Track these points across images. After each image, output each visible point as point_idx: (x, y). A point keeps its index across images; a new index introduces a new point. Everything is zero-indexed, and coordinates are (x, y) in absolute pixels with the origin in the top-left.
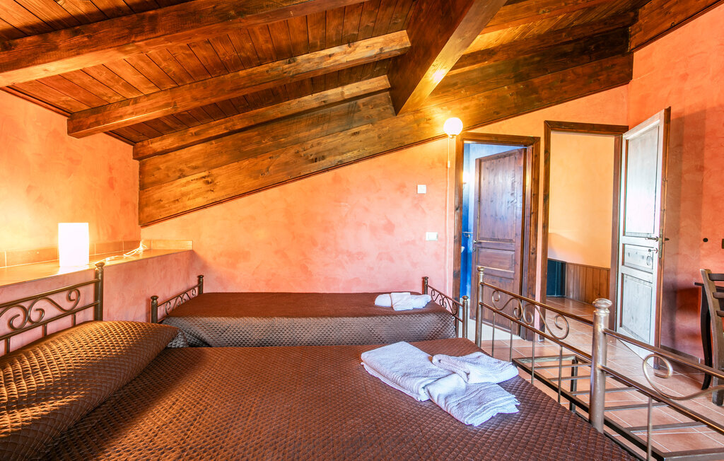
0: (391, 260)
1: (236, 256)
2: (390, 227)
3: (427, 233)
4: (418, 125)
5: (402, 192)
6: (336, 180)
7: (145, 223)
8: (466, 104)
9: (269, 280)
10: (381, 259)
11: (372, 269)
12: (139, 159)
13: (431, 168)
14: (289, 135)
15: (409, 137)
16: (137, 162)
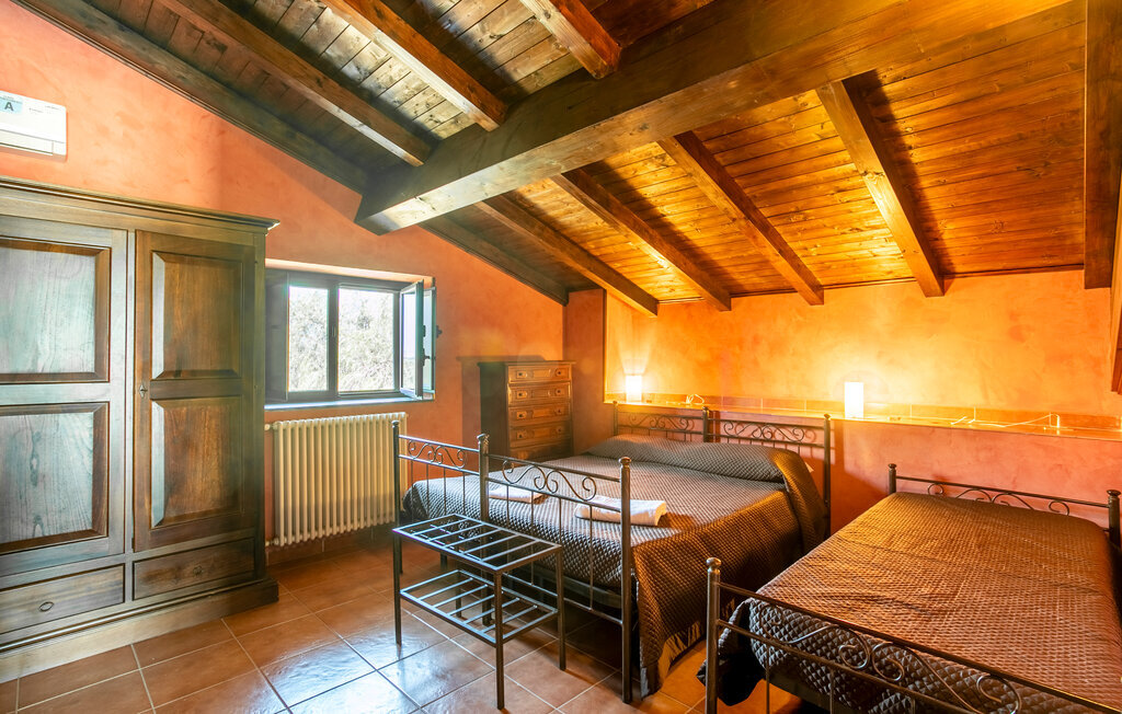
16: (1104, 290)
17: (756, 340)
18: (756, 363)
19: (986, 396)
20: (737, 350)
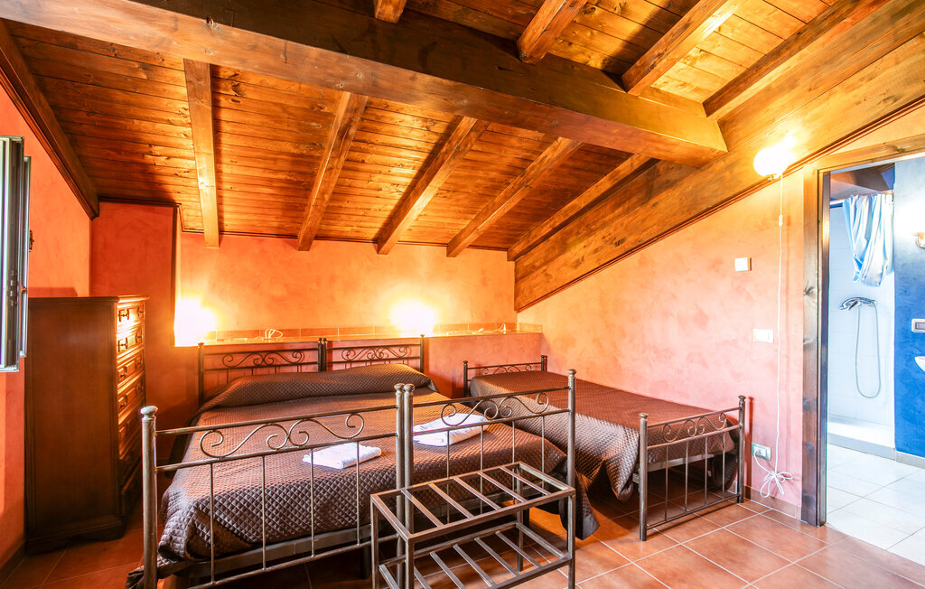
0: (705, 365)
1: (568, 342)
2: (702, 319)
3: (756, 331)
4: (731, 173)
5: (718, 271)
6: (642, 263)
7: (519, 309)
8: (817, 110)
9: (589, 368)
10: (692, 362)
11: (680, 372)
12: (514, 259)
13: (762, 230)
14: (597, 221)
15: (719, 192)
16: (512, 263)
17: (333, 279)
18: (332, 298)
19: (472, 317)
20: (314, 286)
